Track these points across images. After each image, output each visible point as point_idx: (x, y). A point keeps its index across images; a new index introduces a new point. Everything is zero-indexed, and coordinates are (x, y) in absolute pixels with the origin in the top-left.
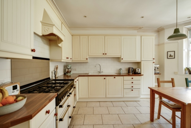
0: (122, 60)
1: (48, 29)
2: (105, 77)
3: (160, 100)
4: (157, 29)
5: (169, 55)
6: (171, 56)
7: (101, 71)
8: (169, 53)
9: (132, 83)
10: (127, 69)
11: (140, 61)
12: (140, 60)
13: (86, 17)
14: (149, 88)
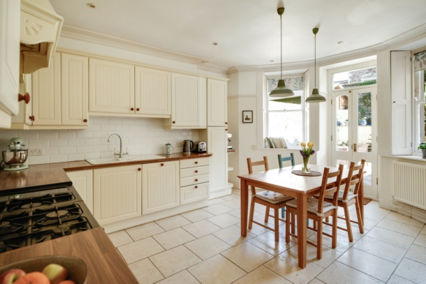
0: (173, 124)
1: (37, 28)
2: (139, 166)
3: (253, 196)
4: (226, 69)
5: (245, 118)
6: (247, 119)
7: (124, 151)
8: (245, 114)
9: (196, 172)
10: (181, 143)
11: (205, 128)
12: (205, 125)
13: (94, 7)
14: (239, 177)
